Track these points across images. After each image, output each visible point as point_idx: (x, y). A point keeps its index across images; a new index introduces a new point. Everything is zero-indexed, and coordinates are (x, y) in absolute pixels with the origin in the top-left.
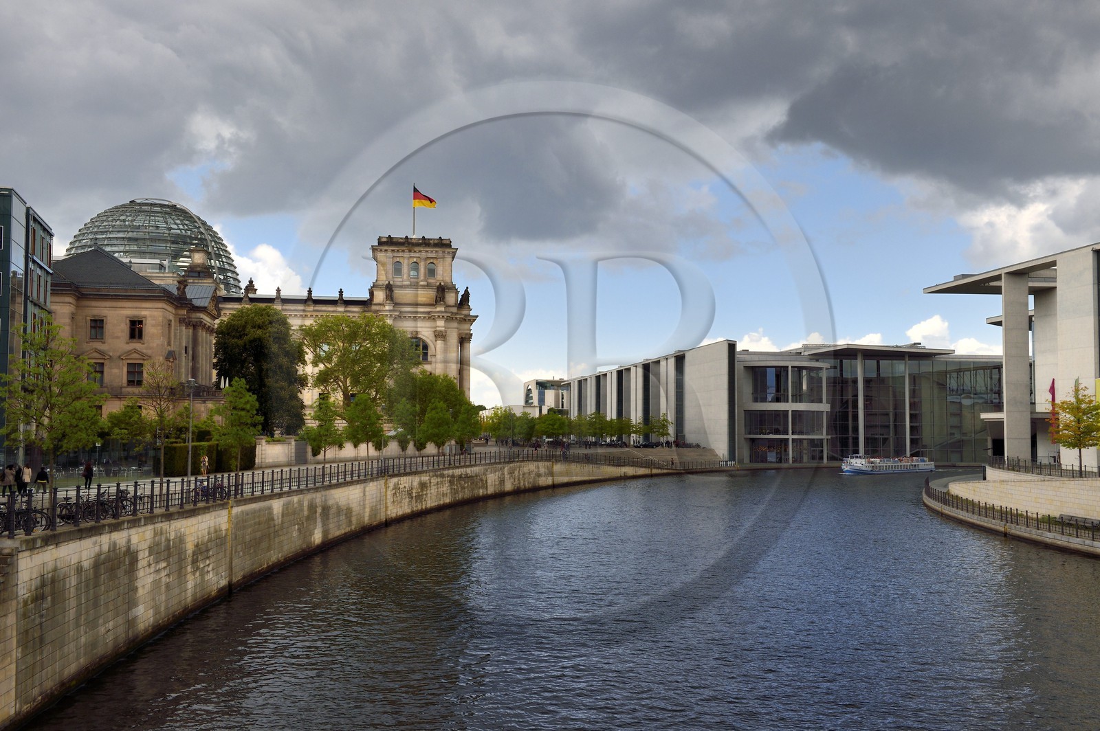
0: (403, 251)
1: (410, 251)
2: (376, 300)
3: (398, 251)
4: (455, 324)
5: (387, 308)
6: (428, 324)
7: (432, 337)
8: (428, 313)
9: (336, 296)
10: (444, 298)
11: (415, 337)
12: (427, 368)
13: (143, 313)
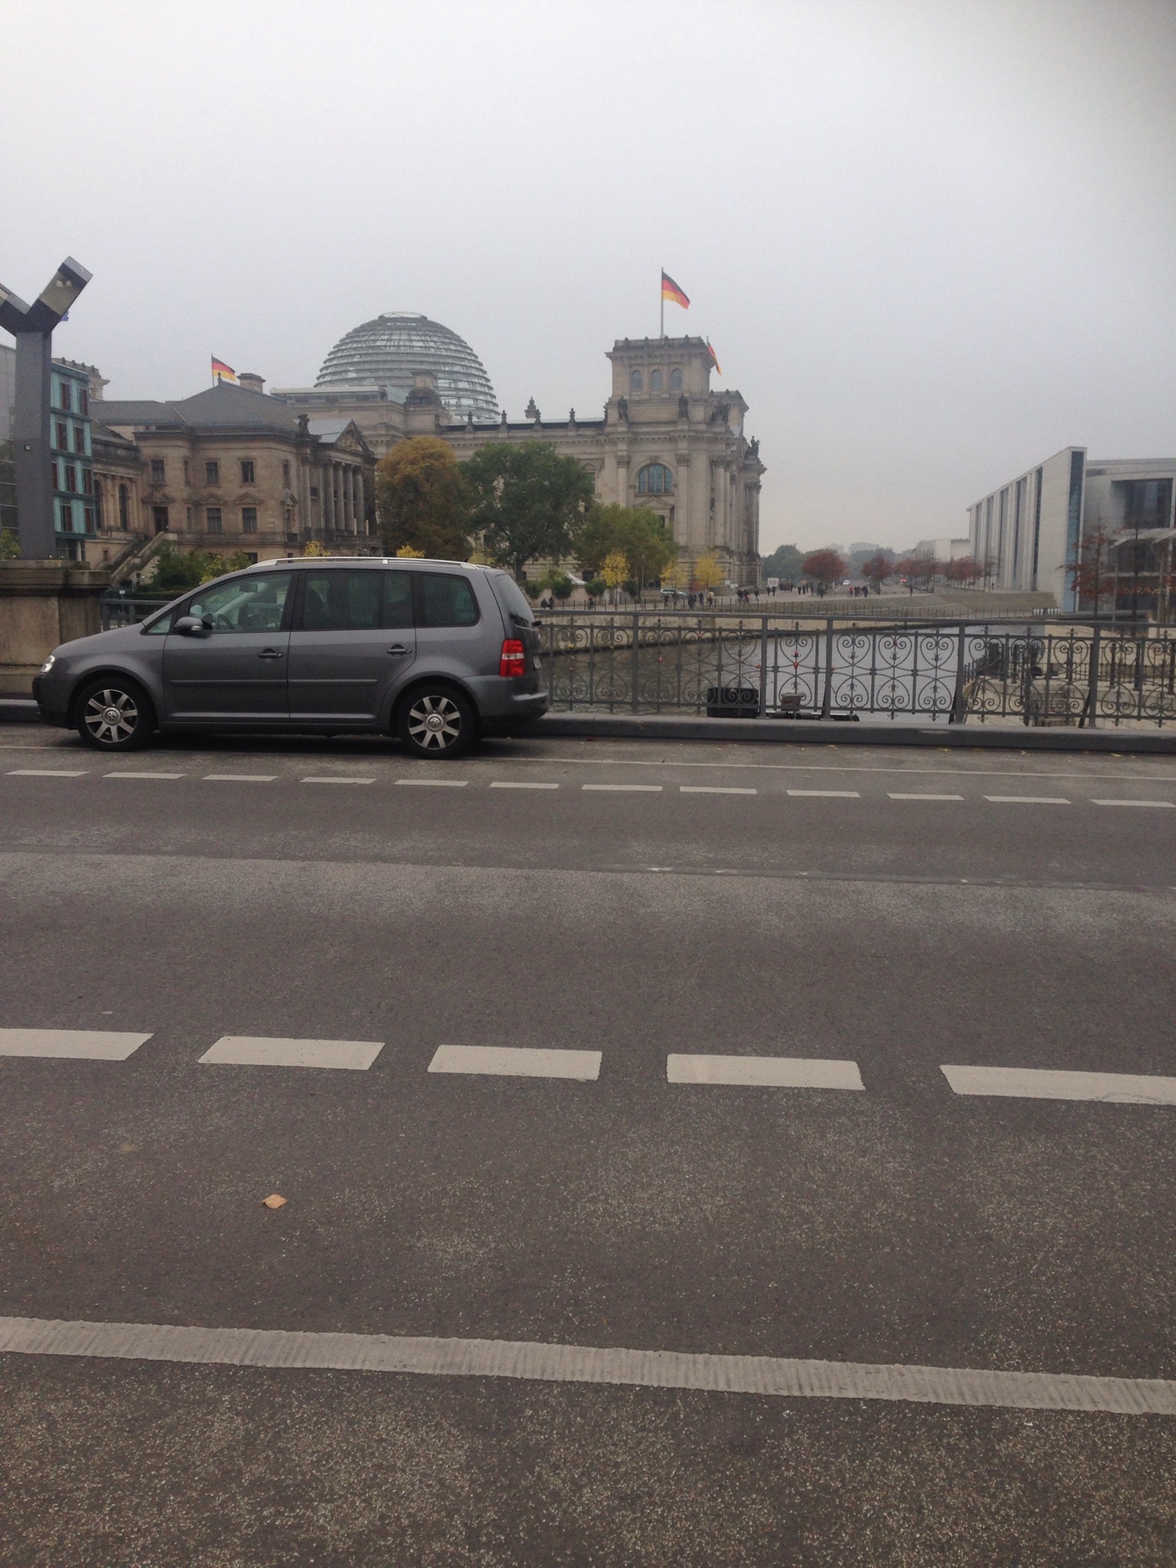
0: (642, 357)
1: (650, 356)
2: (610, 421)
3: (636, 357)
5: (620, 429)
6: (669, 447)
9: (567, 417)
11: (654, 463)
12: (670, 500)
13: (253, 454)
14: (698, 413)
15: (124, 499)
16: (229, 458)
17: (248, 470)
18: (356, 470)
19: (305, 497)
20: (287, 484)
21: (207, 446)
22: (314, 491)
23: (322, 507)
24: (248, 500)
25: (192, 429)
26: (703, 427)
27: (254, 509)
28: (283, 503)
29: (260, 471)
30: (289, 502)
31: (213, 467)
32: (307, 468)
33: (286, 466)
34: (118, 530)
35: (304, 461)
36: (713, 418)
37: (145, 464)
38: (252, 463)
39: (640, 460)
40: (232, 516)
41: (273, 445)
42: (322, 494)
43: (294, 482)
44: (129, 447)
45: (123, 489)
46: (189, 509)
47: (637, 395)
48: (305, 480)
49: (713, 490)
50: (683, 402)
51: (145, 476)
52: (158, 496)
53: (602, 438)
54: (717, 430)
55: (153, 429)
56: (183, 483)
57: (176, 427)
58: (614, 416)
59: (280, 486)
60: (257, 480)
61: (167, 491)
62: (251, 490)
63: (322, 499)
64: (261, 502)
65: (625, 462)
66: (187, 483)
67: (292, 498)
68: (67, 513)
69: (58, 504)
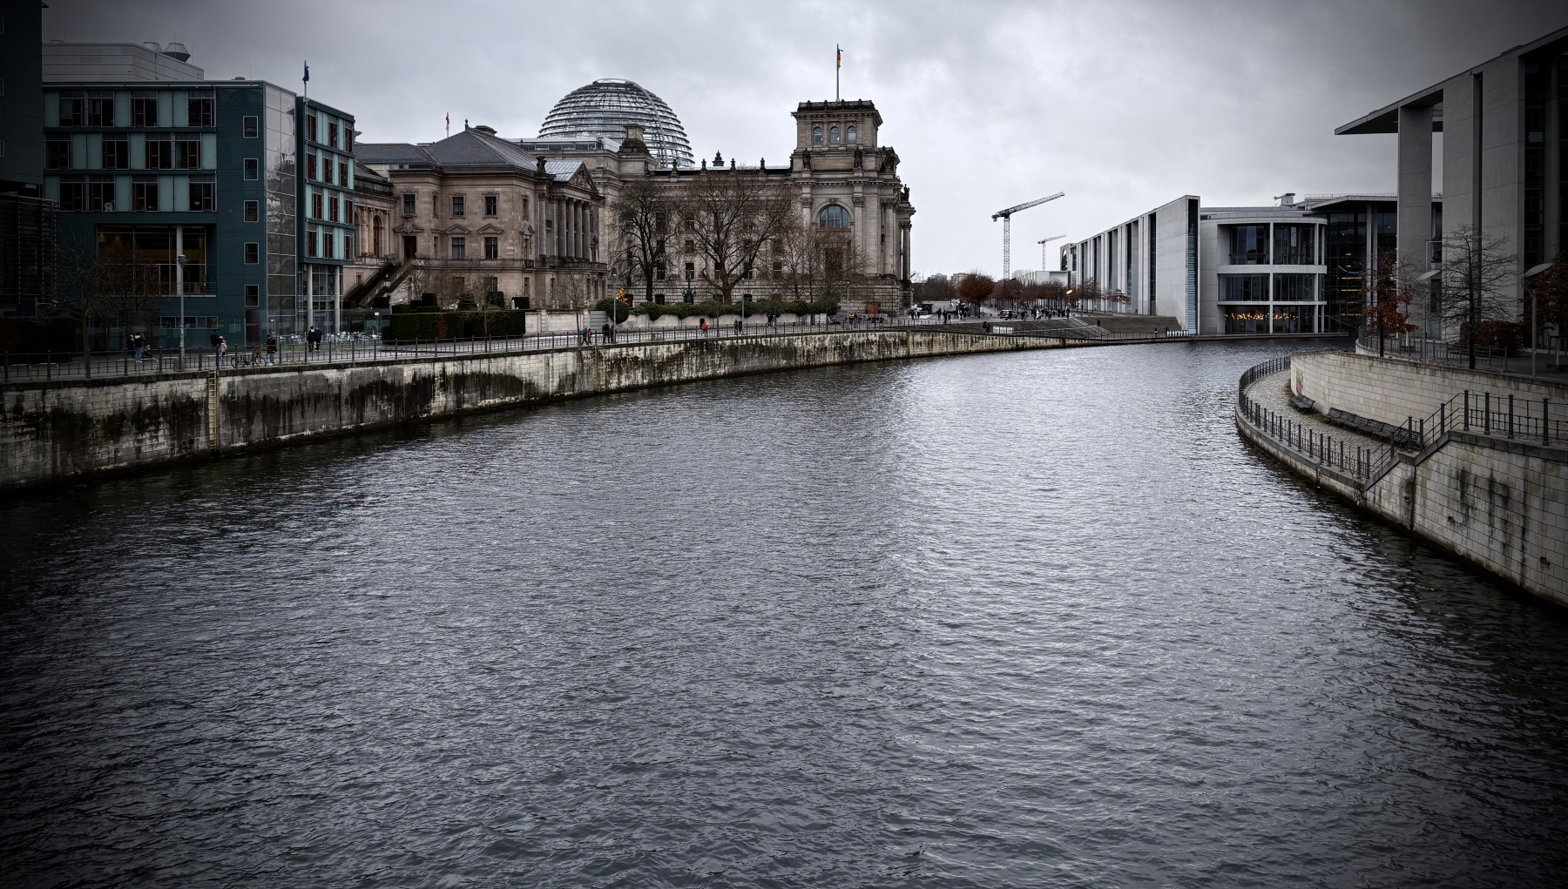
0: (822, 116)
1: (829, 116)
2: (795, 169)
3: (817, 116)
4: (875, 190)
5: (804, 176)
6: (846, 191)
7: (851, 204)
8: (846, 179)
9: (758, 165)
10: (861, 162)
11: (833, 203)
12: (847, 236)
13: (497, 190)
14: (871, 163)
15: (377, 229)
16: (474, 194)
17: (491, 204)
18: (585, 205)
19: (541, 227)
20: (526, 217)
21: (455, 183)
22: (549, 223)
23: (556, 237)
24: (490, 230)
25: (441, 167)
26: (874, 175)
27: (495, 238)
28: (522, 233)
29: (502, 205)
30: (527, 232)
31: (459, 201)
32: (544, 203)
33: (525, 201)
34: (371, 257)
35: (541, 197)
37: (399, 198)
38: (495, 198)
39: (821, 201)
40: (475, 245)
41: (515, 182)
42: (555, 226)
43: (532, 216)
44: (384, 183)
45: (377, 219)
46: (435, 238)
47: (817, 147)
48: (541, 213)
49: (883, 227)
50: (858, 154)
51: (398, 209)
52: (408, 226)
53: (788, 183)
54: (885, 177)
55: (406, 167)
56: (432, 215)
57: (428, 166)
58: (799, 164)
59: (520, 219)
60: (499, 213)
61: (417, 221)
62: (492, 221)
63: (555, 231)
64: (502, 232)
65: (809, 203)
66: (435, 215)
67: (530, 229)
68: (329, 240)
69: (320, 233)
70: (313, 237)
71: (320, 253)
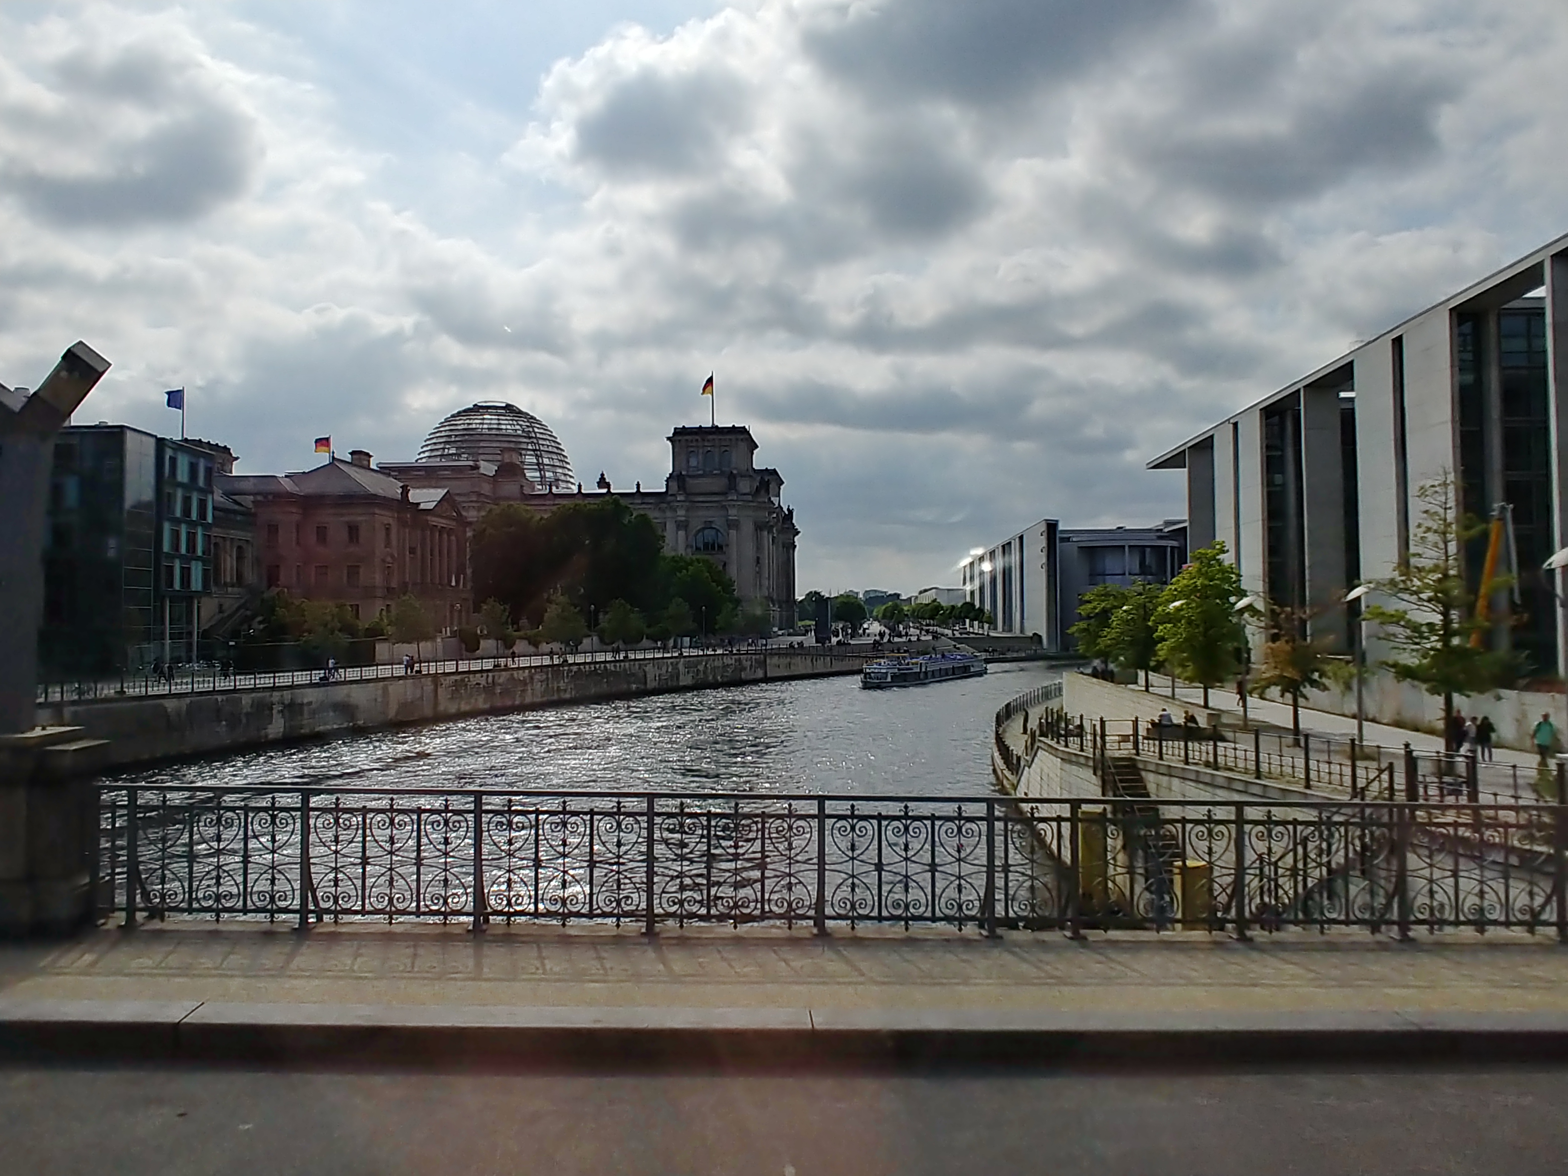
0: (697, 440)
1: (704, 440)
2: (670, 493)
3: (692, 440)
5: (679, 498)
6: (721, 513)
7: (725, 526)
8: (720, 502)
9: (633, 489)
10: (735, 485)
11: (708, 525)
12: (722, 557)
13: (360, 518)
14: (745, 486)
15: (240, 558)
16: (337, 522)
17: (353, 532)
18: (450, 532)
19: (404, 555)
20: (388, 544)
21: (318, 512)
22: (412, 551)
23: (419, 564)
24: (353, 558)
25: (305, 498)
26: (749, 498)
27: (358, 566)
28: (384, 561)
29: (364, 533)
30: (389, 559)
31: (322, 530)
32: (407, 530)
33: (388, 530)
34: (233, 586)
35: (404, 525)
36: (758, 490)
37: (262, 528)
38: (357, 526)
39: (696, 524)
40: (337, 573)
41: (378, 511)
42: (419, 553)
43: (394, 542)
44: (247, 513)
45: (239, 548)
46: (299, 567)
47: (692, 470)
48: (404, 540)
49: (758, 550)
50: (732, 477)
51: (261, 538)
52: (271, 556)
53: (665, 505)
54: (760, 500)
55: (270, 497)
56: (294, 544)
57: (291, 496)
58: (674, 487)
59: (383, 546)
60: (361, 541)
61: (280, 550)
62: (355, 550)
63: (419, 557)
64: (365, 560)
65: (682, 525)
66: (298, 544)
67: (393, 557)
68: (186, 573)
69: (177, 565)
70: (170, 569)
71: (177, 586)
